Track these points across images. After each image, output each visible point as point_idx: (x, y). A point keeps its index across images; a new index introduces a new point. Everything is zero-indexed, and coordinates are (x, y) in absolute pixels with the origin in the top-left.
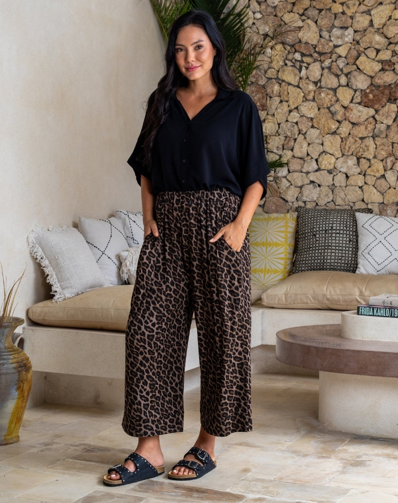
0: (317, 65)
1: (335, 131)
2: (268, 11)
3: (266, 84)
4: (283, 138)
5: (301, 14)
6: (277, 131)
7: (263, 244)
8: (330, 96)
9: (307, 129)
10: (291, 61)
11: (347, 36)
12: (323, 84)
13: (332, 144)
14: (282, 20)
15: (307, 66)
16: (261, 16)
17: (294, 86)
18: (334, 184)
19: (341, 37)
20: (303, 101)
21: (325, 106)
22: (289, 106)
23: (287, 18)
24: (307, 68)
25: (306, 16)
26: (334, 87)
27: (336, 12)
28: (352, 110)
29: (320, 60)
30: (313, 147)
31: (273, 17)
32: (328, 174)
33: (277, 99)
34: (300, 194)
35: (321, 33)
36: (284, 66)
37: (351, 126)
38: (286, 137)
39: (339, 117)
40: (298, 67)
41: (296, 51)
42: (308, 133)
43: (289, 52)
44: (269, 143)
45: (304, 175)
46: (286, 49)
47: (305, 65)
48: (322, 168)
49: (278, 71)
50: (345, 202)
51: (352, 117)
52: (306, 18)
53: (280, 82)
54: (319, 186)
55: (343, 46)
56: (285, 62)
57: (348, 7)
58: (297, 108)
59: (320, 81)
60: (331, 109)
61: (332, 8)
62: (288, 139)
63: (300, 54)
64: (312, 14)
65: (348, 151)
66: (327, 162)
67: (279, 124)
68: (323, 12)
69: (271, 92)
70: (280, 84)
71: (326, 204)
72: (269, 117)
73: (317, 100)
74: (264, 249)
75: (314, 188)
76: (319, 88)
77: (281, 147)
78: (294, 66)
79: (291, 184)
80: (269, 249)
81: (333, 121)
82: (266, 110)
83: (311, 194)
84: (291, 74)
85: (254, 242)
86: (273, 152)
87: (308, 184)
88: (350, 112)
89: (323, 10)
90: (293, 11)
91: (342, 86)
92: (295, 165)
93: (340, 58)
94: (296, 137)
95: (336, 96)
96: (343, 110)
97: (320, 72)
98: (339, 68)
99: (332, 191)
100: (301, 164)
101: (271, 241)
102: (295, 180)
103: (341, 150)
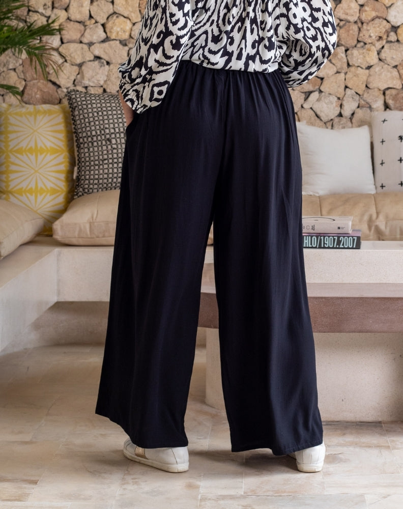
7: (31, 151)
30: (98, 5)
32: (121, 47)
34: (79, 76)
45: (86, 47)
48: (112, 38)
54: (108, 63)
66: (120, 28)
75: (101, 66)
77: (50, 4)
79: (66, 61)
80: (40, 158)
83: (95, 76)
85: (15, 149)
86: (37, 12)
87: (90, 61)
92: (72, 32)
100: (81, 31)
101: (43, 147)
102: (72, 55)
103: (140, 11)
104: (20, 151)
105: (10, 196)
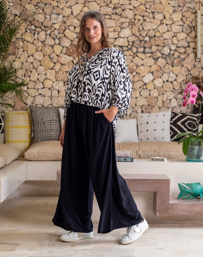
0: (44, 32)
1: (52, 68)
2: (17, 2)
3: (15, 41)
4: (25, 71)
5: (35, 5)
6: (21, 67)
7: (17, 127)
8: (50, 50)
9: (37, 66)
10: (29, 30)
11: (60, 19)
12: (46, 43)
13: (51, 74)
14: (24, 7)
15: (38, 33)
16: (13, 4)
17: (31, 43)
18: (52, 95)
19: (57, 19)
20: (36, 51)
21: (47, 54)
22: (28, 54)
23: (27, 6)
24: (38, 34)
25: (38, 7)
26: (52, 45)
27: (54, 6)
28: (61, 57)
29: (45, 30)
30: (41, 75)
31: (19, 5)
32: (49, 90)
33: (22, 50)
34: (34, 101)
35: (45, 16)
36: (26, 32)
37: (61, 65)
38: (26, 70)
39: (55, 60)
40: (33, 33)
41: (32, 25)
42: (38, 68)
43: (28, 26)
44: (17, 73)
45: (36, 90)
46: (26, 23)
47: (37, 32)
48: (46, 87)
49: (22, 35)
50: (58, 105)
51: (61, 61)
52: (38, 8)
53: (23, 40)
54: (44, 96)
55: (58, 24)
56: (26, 30)
57: (60, 4)
58: (32, 55)
59: (45, 41)
60: (50, 56)
61: (52, 3)
62: (27, 71)
63: (34, 26)
64: (41, 6)
65: (60, 78)
66: (48, 84)
67: (22, 63)
68: (47, 5)
69: (18, 46)
70: (23, 42)
71: (48, 106)
72: (17, 59)
73: (43, 51)
74: (17, 129)
75: (42, 97)
76: (44, 45)
77: (23, 75)
78: (31, 32)
79: (29, 95)
80: (20, 129)
81: (51, 62)
82: (15, 55)
83: (40, 101)
84: (29, 37)
85: (11, 126)
86: (19, 78)
87: (38, 95)
88: (60, 58)
89: (47, 4)
90: (31, 3)
91: (56, 44)
92: (31, 85)
93: (56, 30)
94: (32, 70)
95: (53, 49)
96: (57, 57)
97: (45, 37)
98: (55, 35)
99: (51, 99)
100: (34, 84)
101: (21, 125)
102: (31, 93)
103: (55, 78)
104: (13, 127)
105: (9, 143)
